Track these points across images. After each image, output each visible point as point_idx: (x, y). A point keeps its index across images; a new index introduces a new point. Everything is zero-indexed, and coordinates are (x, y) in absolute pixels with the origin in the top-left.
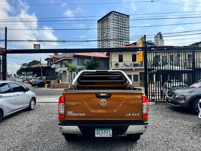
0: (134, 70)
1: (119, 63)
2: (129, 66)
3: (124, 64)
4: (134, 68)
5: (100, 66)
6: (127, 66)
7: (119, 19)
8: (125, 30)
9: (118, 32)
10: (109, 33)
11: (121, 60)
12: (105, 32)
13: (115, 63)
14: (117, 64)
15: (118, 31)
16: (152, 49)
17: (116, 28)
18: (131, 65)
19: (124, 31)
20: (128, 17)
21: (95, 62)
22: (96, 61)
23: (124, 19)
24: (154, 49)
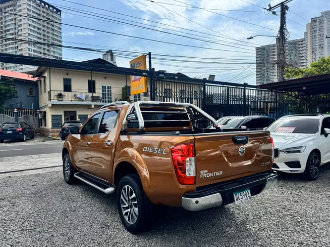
0: (93, 106)
1: (63, 93)
2: (83, 100)
3: (75, 95)
4: (93, 104)
5: (17, 97)
6: (80, 99)
7: (41, 12)
8: (54, 34)
9: (39, 36)
10: (19, 33)
11: (67, 88)
12: (8, 30)
13: (57, 93)
14: (60, 96)
15: (40, 34)
16: (160, 75)
17: (34, 27)
18: (87, 97)
19: (50, 35)
20: (59, 13)
21: (6, 88)
22: (8, 85)
23: (51, 13)
24: (163, 75)
